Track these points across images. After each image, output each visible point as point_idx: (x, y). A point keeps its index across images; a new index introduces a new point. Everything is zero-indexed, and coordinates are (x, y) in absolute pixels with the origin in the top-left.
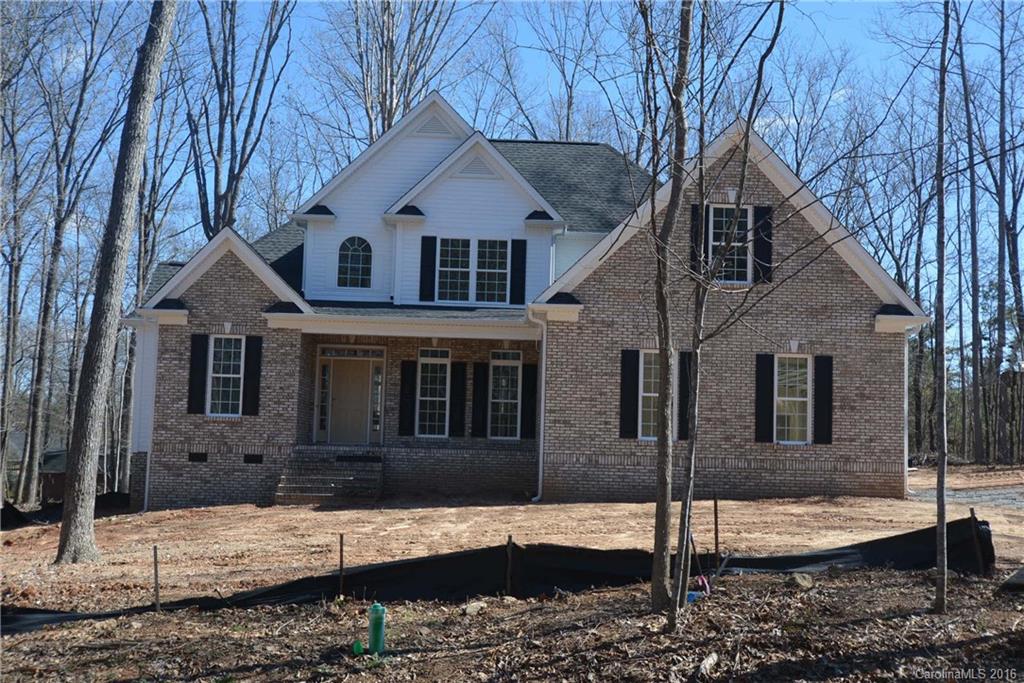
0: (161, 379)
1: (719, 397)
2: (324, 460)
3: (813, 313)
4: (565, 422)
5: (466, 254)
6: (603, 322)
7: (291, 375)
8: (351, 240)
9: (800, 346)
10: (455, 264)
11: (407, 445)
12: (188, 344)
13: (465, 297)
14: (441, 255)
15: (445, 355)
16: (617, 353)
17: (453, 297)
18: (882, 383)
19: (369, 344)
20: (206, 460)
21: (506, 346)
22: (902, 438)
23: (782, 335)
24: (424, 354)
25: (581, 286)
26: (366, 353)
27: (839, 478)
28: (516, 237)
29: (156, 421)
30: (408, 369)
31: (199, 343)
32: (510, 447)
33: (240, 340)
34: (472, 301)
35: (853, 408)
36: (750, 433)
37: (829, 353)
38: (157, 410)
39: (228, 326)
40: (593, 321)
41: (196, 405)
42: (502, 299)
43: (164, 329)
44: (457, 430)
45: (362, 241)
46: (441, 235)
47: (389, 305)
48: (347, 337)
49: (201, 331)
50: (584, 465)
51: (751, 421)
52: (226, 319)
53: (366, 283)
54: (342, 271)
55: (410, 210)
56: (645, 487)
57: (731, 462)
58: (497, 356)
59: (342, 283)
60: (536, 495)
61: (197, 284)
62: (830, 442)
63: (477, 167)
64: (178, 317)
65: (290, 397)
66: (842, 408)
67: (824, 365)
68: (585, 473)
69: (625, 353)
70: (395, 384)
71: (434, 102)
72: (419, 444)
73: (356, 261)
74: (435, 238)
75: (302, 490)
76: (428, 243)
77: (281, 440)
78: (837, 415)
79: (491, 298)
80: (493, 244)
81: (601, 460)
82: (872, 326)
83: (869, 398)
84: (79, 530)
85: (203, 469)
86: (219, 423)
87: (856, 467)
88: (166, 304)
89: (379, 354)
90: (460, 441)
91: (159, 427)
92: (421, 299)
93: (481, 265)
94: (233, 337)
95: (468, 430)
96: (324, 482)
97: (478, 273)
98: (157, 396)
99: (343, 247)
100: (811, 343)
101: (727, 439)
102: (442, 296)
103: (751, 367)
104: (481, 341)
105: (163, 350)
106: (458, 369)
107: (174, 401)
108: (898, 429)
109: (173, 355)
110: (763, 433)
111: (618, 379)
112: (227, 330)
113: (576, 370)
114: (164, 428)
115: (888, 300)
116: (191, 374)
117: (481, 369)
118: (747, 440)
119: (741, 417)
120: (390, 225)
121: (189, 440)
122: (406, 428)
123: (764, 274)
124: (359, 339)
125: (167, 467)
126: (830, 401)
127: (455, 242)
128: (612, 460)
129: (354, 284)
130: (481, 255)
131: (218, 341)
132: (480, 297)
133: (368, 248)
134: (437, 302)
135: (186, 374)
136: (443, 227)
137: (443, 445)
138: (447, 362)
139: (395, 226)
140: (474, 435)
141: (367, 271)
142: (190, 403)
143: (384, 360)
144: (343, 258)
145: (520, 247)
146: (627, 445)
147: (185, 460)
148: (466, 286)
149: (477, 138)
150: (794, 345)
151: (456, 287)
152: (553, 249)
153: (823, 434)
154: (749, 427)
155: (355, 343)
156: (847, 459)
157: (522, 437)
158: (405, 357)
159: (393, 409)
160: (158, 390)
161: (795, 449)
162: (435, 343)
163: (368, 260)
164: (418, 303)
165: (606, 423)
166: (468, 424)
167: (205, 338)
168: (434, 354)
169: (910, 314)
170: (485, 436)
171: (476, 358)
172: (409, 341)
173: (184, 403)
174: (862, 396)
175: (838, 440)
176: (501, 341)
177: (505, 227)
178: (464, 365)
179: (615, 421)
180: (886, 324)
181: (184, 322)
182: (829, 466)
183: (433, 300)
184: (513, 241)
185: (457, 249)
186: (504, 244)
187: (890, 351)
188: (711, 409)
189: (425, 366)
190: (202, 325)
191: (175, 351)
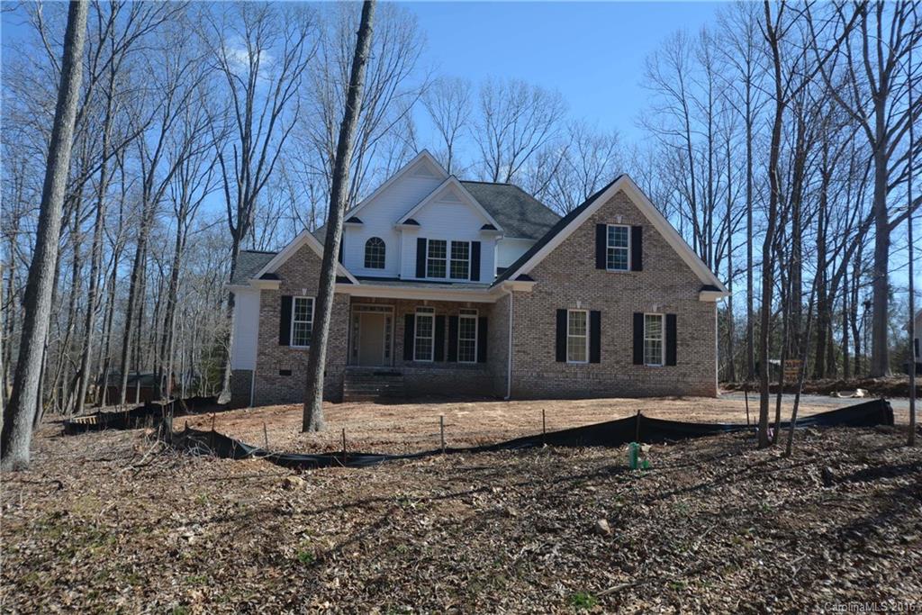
0: (262, 323)
1: (613, 338)
2: (366, 375)
3: (665, 289)
4: (524, 352)
5: (444, 250)
6: (546, 292)
7: (344, 322)
8: (373, 239)
9: (658, 308)
10: (437, 256)
11: (408, 365)
12: (280, 302)
13: (444, 276)
14: (429, 250)
15: (431, 311)
16: (554, 311)
17: (436, 276)
18: (704, 330)
19: (384, 303)
20: (290, 375)
21: (469, 306)
22: (714, 362)
23: (648, 302)
24: (419, 310)
25: (533, 271)
26: (382, 309)
27: (681, 386)
28: (474, 240)
29: (259, 350)
30: (409, 319)
31: (286, 301)
32: (471, 367)
33: (312, 300)
34: (448, 278)
35: (688, 345)
36: (630, 360)
37: (674, 313)
38: (259, 343)
39: (304, 291)
40: (541, 292)
41: (284, 340)
42: (466, 277)
43: (264, 292)
44: (439, 357)
45: (379, 240)
46: (429, 237)
47: (397, 280)
48: (371, 298)
49: (288, 294)
50: (535, 378)
51: (631, 352)
52: (304, 287)
53: (382, 266)
54: (367, 258)
55: (411, 222)
56: (571, 391)
57: (620, 376)
58: (462, 312)
59: (367, 265)
60: (506, 395)
61: (285, 264)
62: (675, 364)
63: (451, 197)
64: (274, 285)
65: (343, 335)
66: (682, 345)
67: (671, 320)
68: (536, 383)
69: (559, 311)
70: (401, 329)
71: (425, 156)
72: (415, 365)
73: (375, 251)
74: (425, 240)
75: (360, 393)
76: (421, 242)
77: (338, 362)
78: (679, 349)
79: (459, 277)
80: (460, 243)
81: (545, 375)
82: (698, 297)
83: (696, 339)
84: (317, 412)
85: (289, 380)
86: (299, 351)
87: (690, 379)
88: (266, 276)
89: (390, 309)
90: (441, 364)
91: (261, 353)
92: (417, 276)
93: (453, 256)
94: (308, 298)
95: (446, 358)
96: (371, 388)
97: (451, 261)
98: (260, 334)
99: (368, 243)
100: (664, 306)
101: (617, 362)
102: (429, 275)
103: (630, 321)
104: (454, 303)
105: (263, 305)
106: (440, 319)
107: (271, 337)
108: (712, 358)
109: (271, 309)
110: (638, 359)
111: (555, 326)
112: (304, 294)
113: (530, 321)
114: (265, 354)
115: (707, 282)
116: (281, 321)
117: (454, 319)
118: (629, 364)
119: (625, 350)
120: (398, 230)
121: (279, 362)
122: (408, 355)
123: (637, 266)
124: (378, 300)
125: (265, 378)
126: (675, 341)
127: (437, 242)
128: (551, 375)
129: (375, 266)
130: (453, 250)
131: (297, 300)
132: (452, 276)
133: (383, 245)
134: (427, 279)
135: (278, 320)
136: (430, 233)
137: (429, 366)
138: (433, 315)
139: (401, 231)
140: (449, 360)
141: (383, 259)
142: (280, 339)
143: (393, 313)
144: (367, 250)
145: (477, 246)
146: (560, 366)
147: (277, 374)
148: (444, 269)
149: (452, 179)
150: (655, 308)
151: (438, 270)
152: (496, 248)
153: (671, 360)
154: (629, 356)
155: (376, 303)
156: (685, 375)
157: (478, 361)
158: (407, 312)
159: (400, 344)
160: (260, 331)
161: (656, 369)
162: (425, 303)
163: (383, 252)
164: (415, 279)
165: (549, 353)
166: (446, 353)
167: (290, 298)
168: (425, 310)
169: (720, 291)
170: (456, 361)
171: (450, 313)
172: (409, 302)
173: (277, 339)
174: (692, 338)
175: (679, 363)
176: (466, 303)
177: (468, 234)
178: (444, 317)
179: (553, 352)
180: (706, 296)
181: (277, 288)
182: (675, 378)
183: (424, 277)
184: (473, 243)
185: (439, 246)
186: (467, 244)
187: (708, 312)
188: (609, 345)
189: (419, 317)
190: (288, 290)
191: (271, 306)
